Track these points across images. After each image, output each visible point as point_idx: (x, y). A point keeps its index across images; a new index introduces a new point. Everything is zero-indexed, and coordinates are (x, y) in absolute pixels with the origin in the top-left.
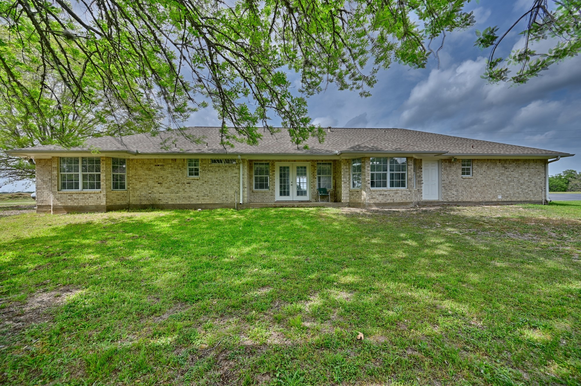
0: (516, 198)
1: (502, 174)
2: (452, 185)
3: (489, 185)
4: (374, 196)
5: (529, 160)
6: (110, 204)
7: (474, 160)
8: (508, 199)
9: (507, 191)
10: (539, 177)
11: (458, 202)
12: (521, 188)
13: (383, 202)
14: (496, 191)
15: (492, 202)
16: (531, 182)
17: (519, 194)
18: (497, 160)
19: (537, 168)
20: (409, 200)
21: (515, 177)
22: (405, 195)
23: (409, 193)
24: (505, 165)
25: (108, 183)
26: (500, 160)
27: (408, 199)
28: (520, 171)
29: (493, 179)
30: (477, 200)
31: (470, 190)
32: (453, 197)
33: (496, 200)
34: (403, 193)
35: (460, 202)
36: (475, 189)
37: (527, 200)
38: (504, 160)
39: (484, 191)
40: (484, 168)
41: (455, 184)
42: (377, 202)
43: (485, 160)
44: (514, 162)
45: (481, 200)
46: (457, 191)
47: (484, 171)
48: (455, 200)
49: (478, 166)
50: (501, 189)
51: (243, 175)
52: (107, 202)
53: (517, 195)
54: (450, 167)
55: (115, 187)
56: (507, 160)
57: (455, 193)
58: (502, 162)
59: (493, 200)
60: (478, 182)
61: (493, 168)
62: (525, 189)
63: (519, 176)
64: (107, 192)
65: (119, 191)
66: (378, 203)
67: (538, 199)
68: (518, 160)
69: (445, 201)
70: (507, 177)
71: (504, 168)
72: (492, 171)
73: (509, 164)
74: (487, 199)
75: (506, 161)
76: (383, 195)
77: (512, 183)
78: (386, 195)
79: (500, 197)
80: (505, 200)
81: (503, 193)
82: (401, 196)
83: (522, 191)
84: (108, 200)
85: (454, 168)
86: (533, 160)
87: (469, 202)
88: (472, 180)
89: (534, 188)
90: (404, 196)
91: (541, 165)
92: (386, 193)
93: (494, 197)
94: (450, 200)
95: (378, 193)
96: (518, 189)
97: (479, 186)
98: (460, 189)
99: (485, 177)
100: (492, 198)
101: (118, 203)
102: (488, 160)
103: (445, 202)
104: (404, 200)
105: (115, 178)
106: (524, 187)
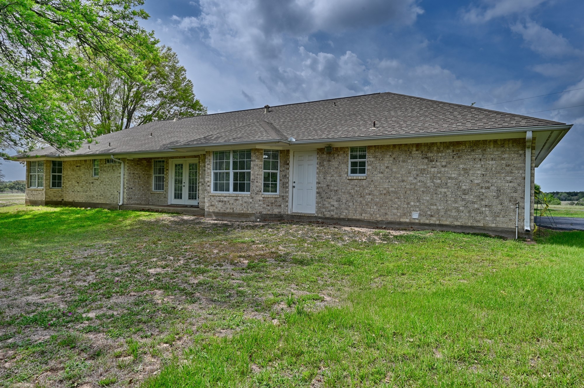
0: (450, 219)
1: (422, 171)
2: (331, 191)
3: (395, 192)
4: (213, 203)
5: (485, 142)
6: (48, 200)
7: (370, 147)
8: (433, 221)
9: (432, 204)
10: (509, 178)
11: (340, 219)
12: (463, 200)
13: (222, 211)
14: (408, 204)
15: (400, 223)
16: (488, 188)
17: (458, 210)
18: (412, 145)
19: (503, 159)
20: (250, 211)
21: (450, 178)
22: (246, 202)
23: (251, 200)
24: (430, 155)
25: (47, 182)
26: (418, 146)
27: (250, 209)
28: (461, 166)
29: (403, 181)
30: (373, 219)
31: (360, 199)
32: (333, 211)
33: (407, 220)
34: (244, 200)
35: (343, 219)
36: (369, 198)
37: (475, 224)
38: (426, 145)
39: (386, 203)
40: (388, 160)
41: (336, 188)
42: (216, 210)
43: (388, 146)
44: (448, 148)
45: (379, 219)
46: (339, 200)
47: (387, 167)
48: (335, 216)
49: (375, 157)
50: (419, 201)
51: (124, 175)
52: (46, 198)
53: (454, 213)
54: (329, 161)
55: (54, 185)
56: (433, 144)
57: (336, 204)
58: (423, 148)
59: (402, 220)
60: (376, 187)
61: (404, 161)
62: (474, 203)
63: (459, 175)
64: (46, 189)
65: (56, 189)
66: (217, 213)
67: (505, 226)
68: (458, 143)
69: (320, 215)
70: (433, 178)
71: (426, 161)
72: (402, 167)
73: (439, 152)
74: (390, 218)
75: (430, 146)
76: (222, 201)
77: (443, 190)
78: (225, 201)
79: (415, 215)
80: (427, 222)
81: (422, 207)
82: (242, 205)
83: (465, 206)
84: (47, 197)
85: (335, 163)
86: (495, 142)
87: (358, 221)
88: (364, 183)
89: (495, 202)
90: (245, 205)
91: (517, 152)
92: (225, 199)
93: (405, 214)
94: (328, 214)
95: (218, 199)
96: (456, 202)
97: (376, 193)
98: (345, 197)
99: (387, 178)
100: (400, 217)
101: (55, 199)
102: (394, 146)
103: (320, 218)
104: (245, 211)
105: (54, 177)
106: (470, 197)
